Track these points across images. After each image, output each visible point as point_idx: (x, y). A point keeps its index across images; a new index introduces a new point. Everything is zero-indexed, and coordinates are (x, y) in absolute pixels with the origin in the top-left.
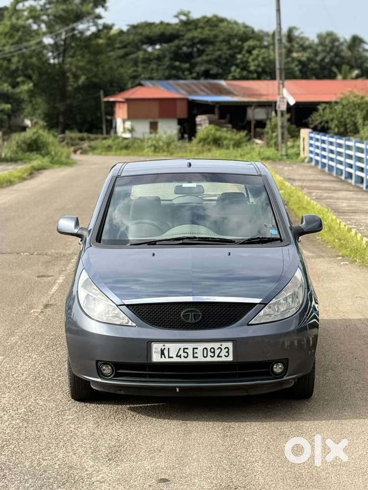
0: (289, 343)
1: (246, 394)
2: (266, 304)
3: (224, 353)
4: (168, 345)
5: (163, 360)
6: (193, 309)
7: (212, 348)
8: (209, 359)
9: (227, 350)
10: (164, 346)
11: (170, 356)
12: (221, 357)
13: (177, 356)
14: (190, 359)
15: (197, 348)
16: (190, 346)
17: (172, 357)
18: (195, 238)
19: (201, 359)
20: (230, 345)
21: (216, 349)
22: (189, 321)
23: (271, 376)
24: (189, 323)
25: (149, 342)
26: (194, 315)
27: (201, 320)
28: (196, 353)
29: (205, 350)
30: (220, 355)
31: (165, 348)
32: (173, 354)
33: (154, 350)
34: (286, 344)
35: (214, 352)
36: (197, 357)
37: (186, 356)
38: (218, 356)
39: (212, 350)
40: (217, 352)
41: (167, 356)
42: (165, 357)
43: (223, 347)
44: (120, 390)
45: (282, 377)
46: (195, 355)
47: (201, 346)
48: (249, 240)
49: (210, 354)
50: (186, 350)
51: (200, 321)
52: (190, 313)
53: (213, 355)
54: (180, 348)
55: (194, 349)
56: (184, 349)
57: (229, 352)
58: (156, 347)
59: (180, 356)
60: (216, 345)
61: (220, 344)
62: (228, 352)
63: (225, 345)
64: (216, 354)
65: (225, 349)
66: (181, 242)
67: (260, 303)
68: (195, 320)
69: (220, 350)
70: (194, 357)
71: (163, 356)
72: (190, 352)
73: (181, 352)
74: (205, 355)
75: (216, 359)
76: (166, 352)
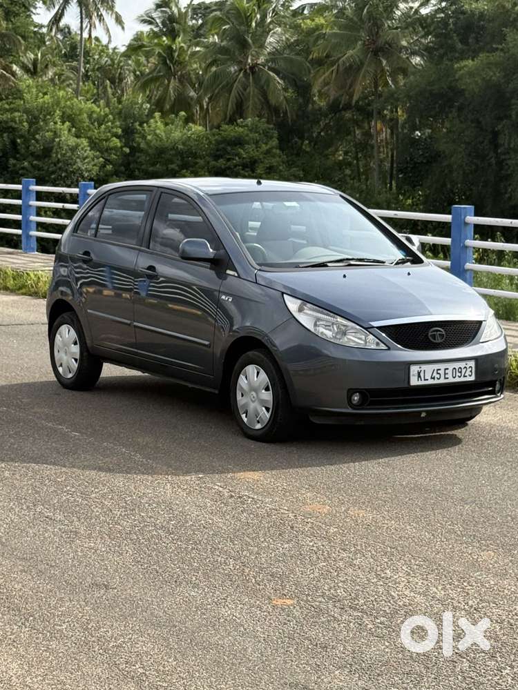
3: (468, 373)
4: (424, 367)
5: (420, 383)
6: (437, 329)
7: (459, 368)
8: (457, 380)
9: (470, 369)
10: (420, 367)
11: (425, 379)
13: (432, 378)
14: (442, 381)
15: (448, 369)
16: (442, 366)
17: (427, 380)
19: (451, 380)
20: (472, 364)
21: (462, 369)
22: (437, 341)
24: (436, 343)
25: (408, 365)
28: (447, 374)
29: (454, 370)
30: (465, 375)
31: (421, 371)
32: (428, 377)
33: (412, 373)
35: (461, 372)
36: (447, 378)
37: (439, 377)
39: (460, 370)
40: (464, 371)
41: (423, 379)
42: (421, 380)
43: (468, 367)
46: (447, 376)
47: (451, 366)
49: (458, 374)
50: (439, 372)
51: (445, 341)
52: (436, 333)
53: (460, 375)
54: (434, 370)
55: (445, 369)
57: (473, 371)
58: (414, 369)
59: (434, 378)
60: (462, 365)
61: (465, 363)
62: (471, 371)
63: (469, 363)
64: (463, 374)
67: (484, 321)
68: (441, 340)
69: (465, 369)
70: (445, 378)
71: (419, 378)
72: (442, 372)
73: (435, 374)
74: (454, 376)
75: (462, 379)
76: (422, 375)
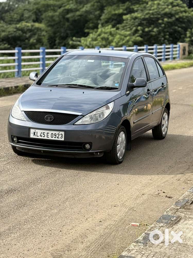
0: (98, 136)
1: (73, 157)
2: (84, 116)
3: (60, 136)
4: (37, 131)
6: (50, 115)
7: (55, 134)
8: (53, 139)
9: (61, 135)
10: (35, 131)
11: (37, 135)
12: (59, 138)
13: (40, 136)
14: (46, 138)
15: (49, 133)
16: (46, 132)
17: (38, 136)
18: (76, 85)
19: (50, 138)
20: (63, 133)
21: (57, 134)
22: (48, 121)
23: (83, 150)
24: (48, 122)
25: (29, 128)
26: (50, 118)
27: (53, 120)
28: (48, 135)
29: (52, 134)
30: (58, 137)
31: (35, 132)
32: (39, 135)
34: (97, 136)
35: (56, 136)
36: (48, 137)
37: (44, 136)
38: (58, 138)
39: (55, 135)
40: (57, 136)
42: (35, 136)
43: (60, 134)
44: (22, 150)
45: (89, 151)
46: (48, 136)
47: (50, 132)
48: (100, 87)
49: (54, 136)
50: (44, 134)
52: (49, 117)
53: (55, 137)
54: (41, 133)
55: (47, 133)
56: (43, 133)
57: (63, 136)
58: (32, 131)
59: (41, 136)
60: (57, 133)
61: (59, 132)
63: (61, 133)
64: (57, 137)
65: (61, 134)
66: (68, 86)
67: (81, 115)
68: (50, 120)
69: (58, 135)
70: (47, 137)
71: (35, 135)
72: (46, 134)
73: (42, 134)
74: (52, 137)
75: (56, 139)
76: (36, 134)
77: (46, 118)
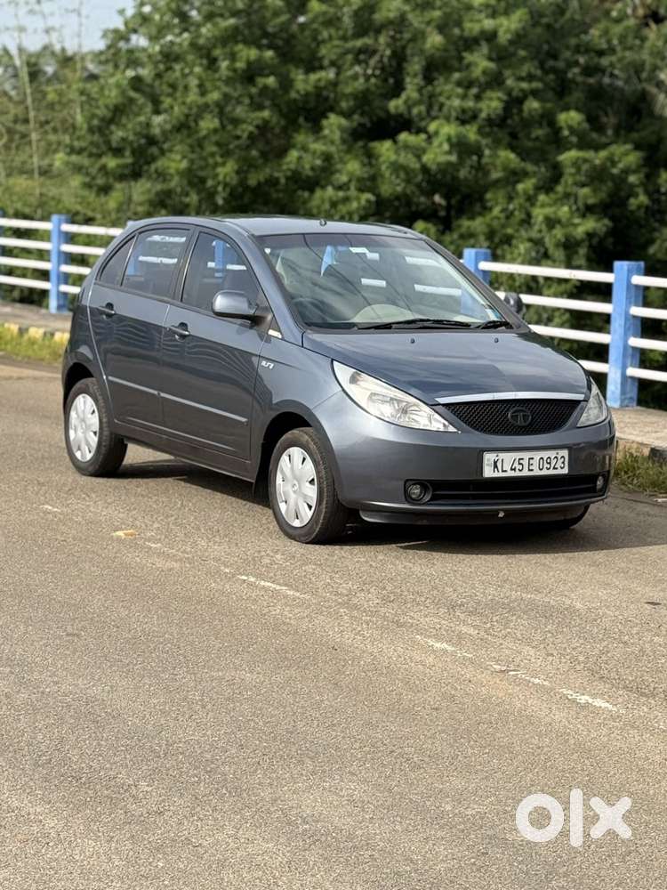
2: (587, 402)
3: (559, 464)
4: (502, 455)
5: (496, 475)
7: (548, 458)
8: (545, 472)
9: (562, 460)
10: (497, 456)
11: (503, 470)
12: (557, 468)
13: (512, 469)
14: (526, 473)
15: (532, 459)
16: (526, 455)
17: (506, 471)
19: (537, 472)
20: (565, 453)
21: (552, 459)
22: (518, 424)
24: (518, 427)
25: (481, 452)
26: (524, 416)
28: (532, 464)
29: (541, 461)
31: (498, 460)
32: (507, 467)
33: (485, 462)
35: (550, 463)
36: (532, 470)
37: (521, 468)
38: (554, 468)
39: (549, 461)
40: (553, 462)
41: (500, 470)
42: (498, 471)
43: (559, 456)
46: (531, 468)
47: (537, 455)
49: (546, 466)
50: (521, 461)
51: (530, 424)
52: (518, 414)
53: (548, 466)
54: (515, 459)
55: (529, 459)
56: (519, 460)
57: (565, 462)
58: (489, 458)
59: (515, 470)
60: (552, 454)
61: (556, 452)
62: (563, 463)
63: (561, 453)
64: (552, 465)
65: (561, 458)
67: (584, 401)
68: (525, 422)
69: (556, 460)
70: (529, 470)
71: (496, 470)
72: (525, 463)
73: (516, 465)
74: (541, 467)
75: (552, 472)
76: (499, 465)
77: (512, 416)
